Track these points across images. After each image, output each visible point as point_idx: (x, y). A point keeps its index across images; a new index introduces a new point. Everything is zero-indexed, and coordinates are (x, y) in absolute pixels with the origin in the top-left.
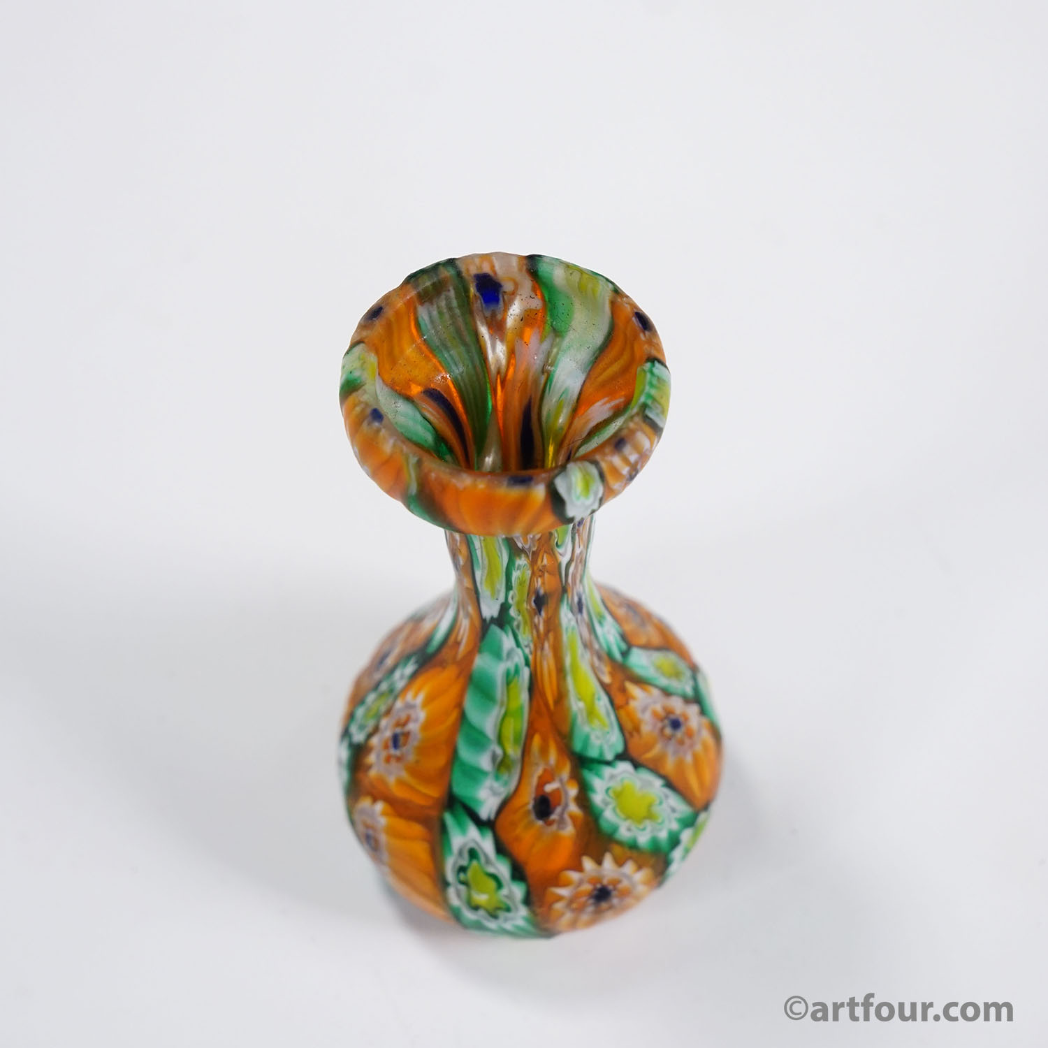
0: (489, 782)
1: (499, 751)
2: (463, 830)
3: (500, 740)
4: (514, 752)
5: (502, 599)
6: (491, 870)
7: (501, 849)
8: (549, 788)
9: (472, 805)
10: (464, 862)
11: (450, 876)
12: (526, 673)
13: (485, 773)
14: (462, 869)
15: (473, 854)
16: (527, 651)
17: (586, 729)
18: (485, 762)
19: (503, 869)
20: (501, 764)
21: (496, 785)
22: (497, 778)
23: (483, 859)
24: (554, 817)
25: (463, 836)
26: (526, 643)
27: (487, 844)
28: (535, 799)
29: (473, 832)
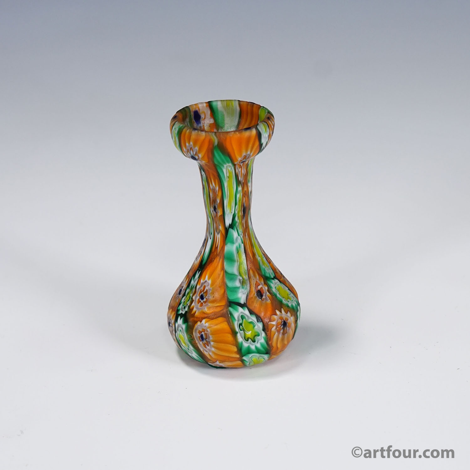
0: (241, 290)
1: (241, 278)
2: (237, 310)
3: (240, 274)
4: (246, 277)
5: (233, 213)
6: (250, 320)
7: (251, 312)
8: (259, 287)
9: (237, 301)
10: (241, 322)
11: (237, 329)
12: (242, 245)
13: (238, 288)
14: (241, 325)
15: (242, 317)
16: (242, 236)
17: (264, 267)
18: (237, 284)
19: (254, 319)
20: (243, 283)
21: (243, 290)
22: (243, 288)
23: (247, 318)
24: (264, 297)
25: (238, 312)
26: (241, 233)
27: (246, 312)
28: (256, 292)
29: (240, 309)
